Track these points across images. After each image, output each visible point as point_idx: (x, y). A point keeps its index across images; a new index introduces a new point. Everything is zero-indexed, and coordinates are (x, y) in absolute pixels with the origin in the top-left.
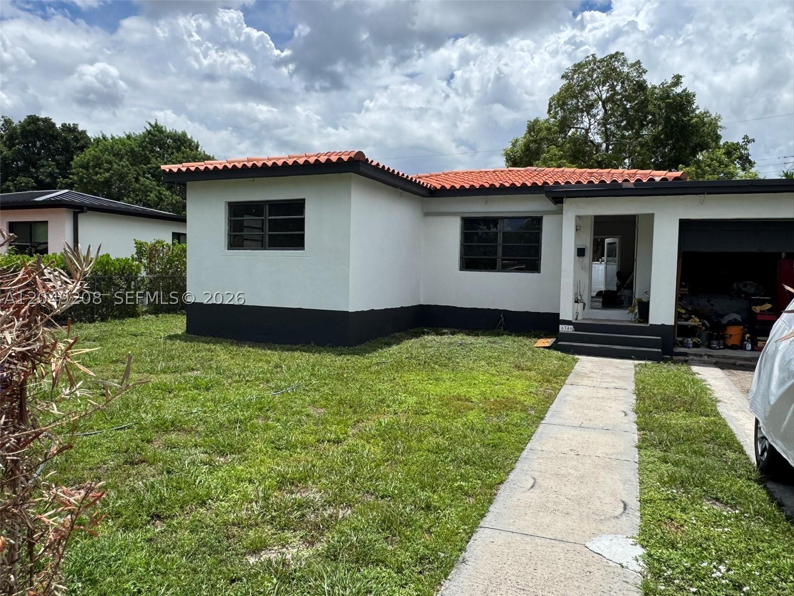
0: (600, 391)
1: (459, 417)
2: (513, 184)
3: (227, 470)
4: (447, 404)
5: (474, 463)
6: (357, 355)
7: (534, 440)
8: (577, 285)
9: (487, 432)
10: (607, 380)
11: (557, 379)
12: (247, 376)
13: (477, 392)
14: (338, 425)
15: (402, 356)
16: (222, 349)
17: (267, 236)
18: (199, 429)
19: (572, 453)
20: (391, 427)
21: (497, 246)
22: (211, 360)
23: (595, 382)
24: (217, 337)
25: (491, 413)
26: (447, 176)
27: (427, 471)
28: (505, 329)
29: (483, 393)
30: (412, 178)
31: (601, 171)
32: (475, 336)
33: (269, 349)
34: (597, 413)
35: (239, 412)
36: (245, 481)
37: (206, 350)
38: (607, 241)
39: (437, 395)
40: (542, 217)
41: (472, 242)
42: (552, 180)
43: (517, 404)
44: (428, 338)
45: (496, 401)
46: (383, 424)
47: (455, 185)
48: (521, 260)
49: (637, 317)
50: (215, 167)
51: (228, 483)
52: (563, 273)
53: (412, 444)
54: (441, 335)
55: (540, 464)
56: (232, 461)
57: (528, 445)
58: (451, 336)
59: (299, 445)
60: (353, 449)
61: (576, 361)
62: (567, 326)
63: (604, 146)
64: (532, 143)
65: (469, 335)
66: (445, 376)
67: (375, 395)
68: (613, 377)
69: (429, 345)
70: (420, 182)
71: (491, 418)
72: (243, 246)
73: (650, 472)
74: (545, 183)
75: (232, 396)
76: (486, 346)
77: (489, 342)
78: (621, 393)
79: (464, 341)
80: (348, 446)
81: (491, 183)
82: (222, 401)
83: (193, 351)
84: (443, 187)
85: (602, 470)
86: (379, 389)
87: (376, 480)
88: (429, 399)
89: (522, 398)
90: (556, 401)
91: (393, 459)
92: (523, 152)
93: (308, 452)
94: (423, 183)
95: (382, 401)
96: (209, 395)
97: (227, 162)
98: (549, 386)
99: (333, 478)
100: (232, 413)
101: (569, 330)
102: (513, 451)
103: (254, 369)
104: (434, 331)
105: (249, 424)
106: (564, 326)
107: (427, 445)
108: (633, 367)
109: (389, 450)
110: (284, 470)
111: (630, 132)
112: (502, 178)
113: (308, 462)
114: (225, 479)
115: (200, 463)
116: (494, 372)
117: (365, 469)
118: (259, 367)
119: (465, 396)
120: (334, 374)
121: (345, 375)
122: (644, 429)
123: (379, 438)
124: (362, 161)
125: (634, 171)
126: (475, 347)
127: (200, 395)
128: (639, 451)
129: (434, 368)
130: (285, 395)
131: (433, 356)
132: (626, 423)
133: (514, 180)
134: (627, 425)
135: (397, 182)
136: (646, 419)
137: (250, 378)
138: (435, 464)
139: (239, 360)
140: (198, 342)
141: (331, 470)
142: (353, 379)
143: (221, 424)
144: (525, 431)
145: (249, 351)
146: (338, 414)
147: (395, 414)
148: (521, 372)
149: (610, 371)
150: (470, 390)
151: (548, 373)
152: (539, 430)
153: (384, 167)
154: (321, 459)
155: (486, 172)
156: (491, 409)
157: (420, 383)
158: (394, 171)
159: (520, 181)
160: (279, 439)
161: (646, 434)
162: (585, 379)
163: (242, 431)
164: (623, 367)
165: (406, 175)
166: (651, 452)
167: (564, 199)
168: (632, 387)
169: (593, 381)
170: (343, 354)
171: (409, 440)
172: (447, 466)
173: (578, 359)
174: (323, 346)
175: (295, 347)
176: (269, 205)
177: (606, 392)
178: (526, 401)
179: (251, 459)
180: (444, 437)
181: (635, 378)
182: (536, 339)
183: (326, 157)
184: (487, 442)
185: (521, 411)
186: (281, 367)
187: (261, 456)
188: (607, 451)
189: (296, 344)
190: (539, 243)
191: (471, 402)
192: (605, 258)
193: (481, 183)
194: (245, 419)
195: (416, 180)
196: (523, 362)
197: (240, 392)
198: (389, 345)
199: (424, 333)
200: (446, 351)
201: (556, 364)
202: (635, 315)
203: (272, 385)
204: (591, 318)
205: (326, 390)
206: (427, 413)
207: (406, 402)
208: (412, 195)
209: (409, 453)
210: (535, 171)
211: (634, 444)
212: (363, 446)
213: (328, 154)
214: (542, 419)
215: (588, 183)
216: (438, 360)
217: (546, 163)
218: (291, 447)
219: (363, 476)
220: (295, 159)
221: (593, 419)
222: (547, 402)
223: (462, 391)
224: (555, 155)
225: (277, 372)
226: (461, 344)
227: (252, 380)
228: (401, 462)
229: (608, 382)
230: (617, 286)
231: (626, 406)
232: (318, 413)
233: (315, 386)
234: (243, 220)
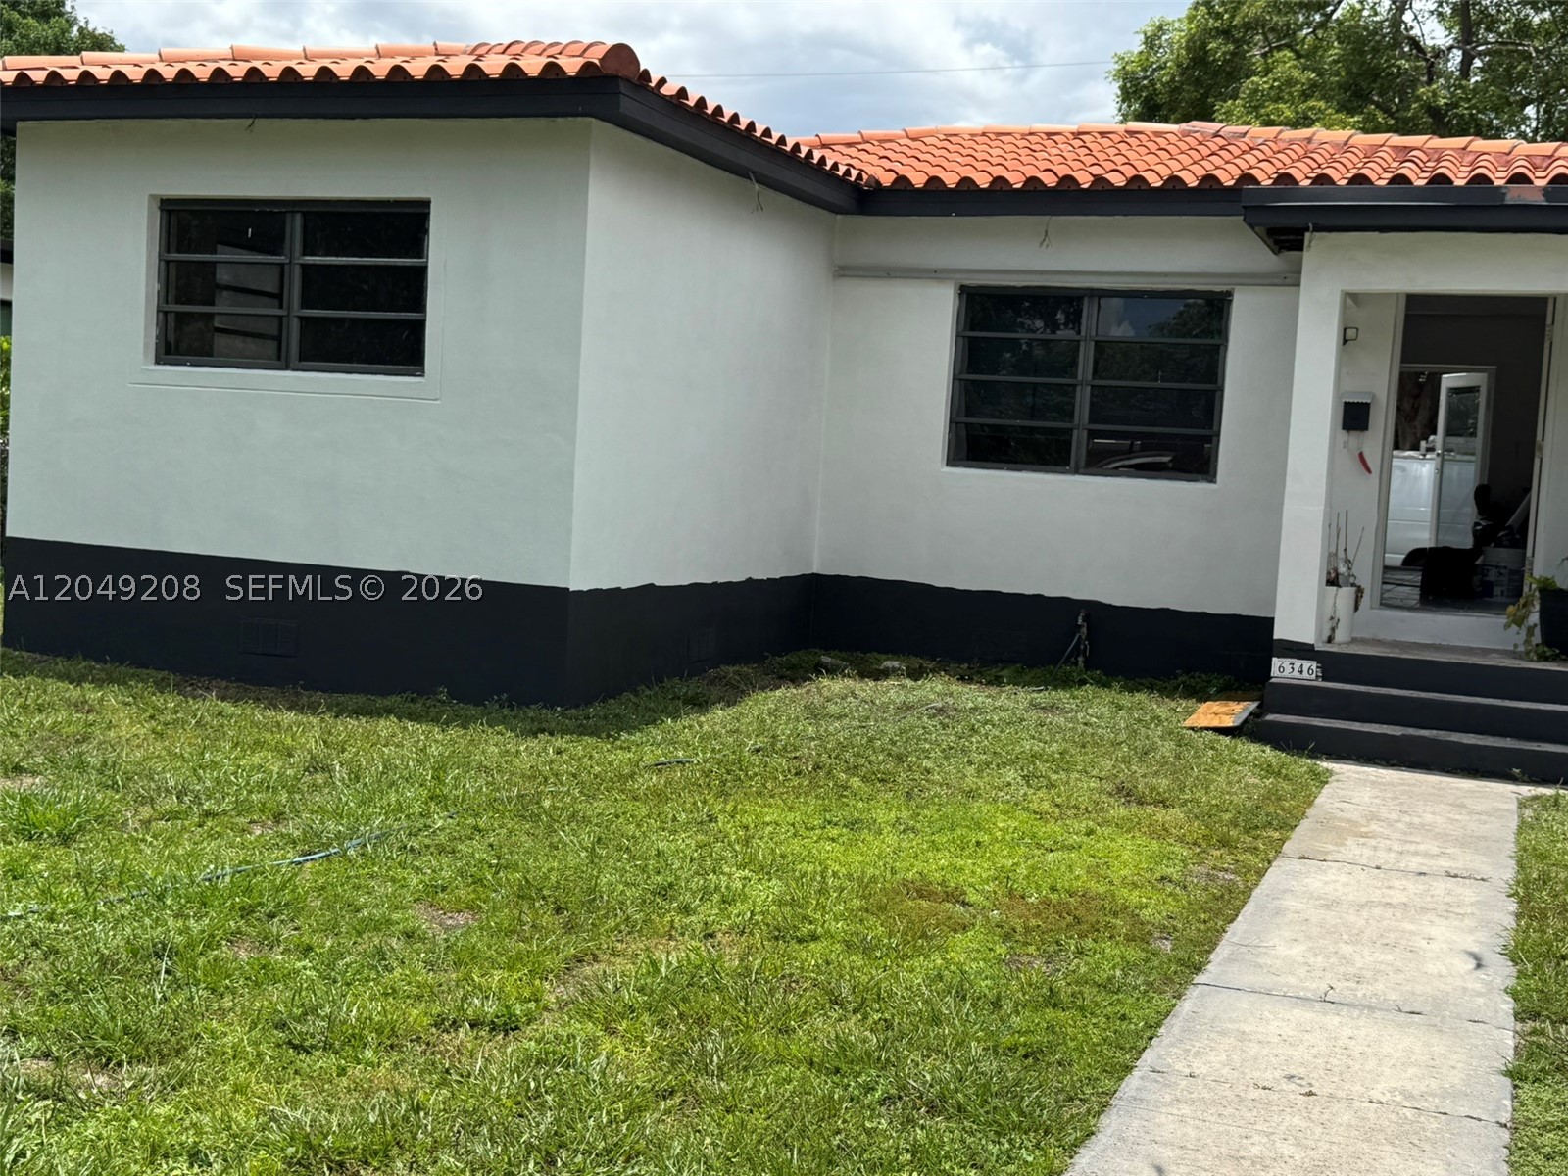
0: (1397, 883)
1: (919, 952)
2: (1138, 179)
3: (116, 1118)
4: (882, 909)
5: (960, 1109)
6: (591, 734)
7: (1166, 1041)
8: (1337, 526)
9: (1008, 1007)
10: (1422, 847)
11: (1256, 838)
12: (209, 798)
13: (984, 869)
14: (511, 969)
15: (742, 744)
16: (127, 704)
17: (295, 324)
18: (29, 974)
19: (1292, 1086)
20: (690, 977)
21: (1075, 386)
22: (86, 739)
23: (1381, 853)
24: (112, 661)
25: (1026, 944)
26: (918, 144)
27: (802, 1133)
28: (1088, 666)
29: (1004, 876)
30: (796, 147)
31: (1437, 142)
32: (989, 683)
33: (289, 709)
34: (1382, 957)
35: (171, 922)
36: (177, 1155)
37: (68, 703)
38: (1449, 381)
39: (849, 877)
40: (1229, 294)
41: (995, 372)
42: (1270, 169)
43: (1115, 915)
44: (833, 686)
45: (1047, 902)
46: (663, 970)
47: (943, 175)
48: (1153, 435)
49: (1537, 638)
50: (118, 74)
51: (118, 1162)
52: (1290, 486)
53: (756, 1037)
54: (876, 680)
55: (1182, 1121)
56: (134, 1086)
57: (1144, 1056)
58: (909, 683)
59: (371, 1037)
60: (554, 1053)
61: (1322, 779)
62: (1298, 663)
63: (1457, 56)
64: (1215, 38)
65: (971, 681)
66: (881, 816)
67: (644, 870)
68: (1443, 837)
69: (833, 708)
70: (823, 159)
71: (1025, 959)
72: (210, 354)
73: (1549, 1158)
74: (1247, 178)
75: (150, 862)
76: (1022, 720)
77: (1034, 705)
78: (1468, 893)
79: (950, 701)
80: (538, 1042)
81: (1062, 171)
82: (113, 880)
83: (24, 707)
84: (902, 180)
85: (1388, 1148)
86: (659, 853)
87: (627, 1161)
88: (823, 891)
89: (1134, 897)
90: (1249, 908)
91: (688, 1089)
92: (1183, 71)
93: (403, 1061)
94: (835, 166)
95: (665, 892)
96: (69, 860)
97: (161, 60)
98: (1228, 858)
99: (480, 1149)
100: (147, 921)
101: (1305, 675)
102: (1095, 1074)
103: (235, 774)
104: (852, 664)
105: (201, 961)
106: (1286, 662)
107: (807, 1044)
108: (1514, 806)
109: (678, 1056)
110: (313, 1121)
111: (1547, 14)
112: (1101, 156)
113: (397, 1093)
114: (107, 1147)
115: (25, 1092)
116: (1046, 805)
117: (591, 1122)
118: (252, 767)
119: (943, 883)
120: (509, 800)
121: (547, 803)
122: (1536, 1016)
123: (645, 1018)
124: (628, 81)
125: (1549, 147)
126: (986, 723)
127: (36, 857)
128: (1516, 1087)
129: (846, 788)
130: (337, 866)
131: (843, 747)
132: (1480, 994)
133: (1141, 166)
134: (1480, 1000)
135: (744, 158)
136: (1545, 982)
137: (218, 803)
138: (829, 1108)
139: (183, 742)
140: (43, 675)
141: (474, 1122)
142: (573, 817)
143: (103, 961)
144: (1136, 1007)
145: (220, 714)
146: (513, 932)
147: (707, 936)
148: (1134, 808)
149: (1434, 816)
150: (960, 863)
151: (1227, 817)
152: (1186, 1006)
153: (701, 102)
154: (443, 1083)
155: (1049, 135)
156: (1028, 930)
157: (795, 835)
158: (735, 118)
159: (1160, 168)
160: (305, 1014)
161: (1542, 1033)
162: (1350, 842)
163: (177, 986)
164: (1480, 807)
165: (776, 136)
166: (1556, 1092)
167: (1307, 235)
168: (1508, 872)
169: (1375, 848)
170: (543, 731)
171: (747, 1027)
172: (871, 1119)
173: (1330, 773)
174: (478, 702)
175: (380, 702)
176: (304, 214)
177: (1414, 887)
178: (1146, 907)
179: (201, 1082)
180: (865, 1018)
181: (1517, 842)
182: (1191, 702)
183: (506, 60)
184: (1007, 1039)
185: (1130, 938)
186: (328, 769)
187: (237, 1073)
188: (1409, 1086)
189: (384, 694)
190: (1216, 382)
191: (964, 904)
192: (1437, 439)
193: (1031, 172)
194: (191, 945)
195: (810, 154)
196: (1141, 776)
197: (181, 851)
198: (700, 704)
199: (819, 669)
200: (891, 729)
201: (1255, 786)
202: (1530, 631)
203: (292, 829)
204: (1381, 636)
205: (478, 850)
206: (814, 937)
207: (745, 898)
208: (796, 203)
209: (745, 1069)
210: (1216, 135)
211: (1500, 1065)
212: (592, 1043)
213: (512, 50)
214: (1198, 969)
215: (1392, 181)
216: (862, 761)
217: (1258, 110)
218: (344, 1044)
219: (583, 1146)
220: (397, 61)
221: (1368, 975)
222: (1218, 913)
223: (935, 866)
224: (1290, 82)
225: (314, 787)
226: (941, 710)
227: (225, 813)
228: (715, 1101)
229: (1426, 855)
230: (1475, 534)
231: (1482, 936)
232: (446, 930)
233: (442, 838)
234: (214, 263)
